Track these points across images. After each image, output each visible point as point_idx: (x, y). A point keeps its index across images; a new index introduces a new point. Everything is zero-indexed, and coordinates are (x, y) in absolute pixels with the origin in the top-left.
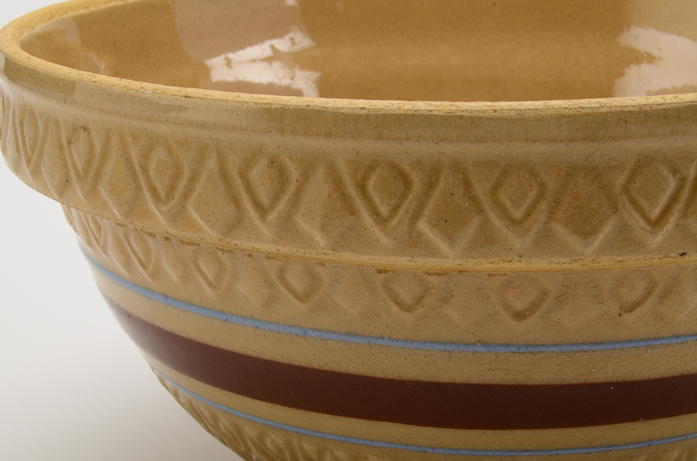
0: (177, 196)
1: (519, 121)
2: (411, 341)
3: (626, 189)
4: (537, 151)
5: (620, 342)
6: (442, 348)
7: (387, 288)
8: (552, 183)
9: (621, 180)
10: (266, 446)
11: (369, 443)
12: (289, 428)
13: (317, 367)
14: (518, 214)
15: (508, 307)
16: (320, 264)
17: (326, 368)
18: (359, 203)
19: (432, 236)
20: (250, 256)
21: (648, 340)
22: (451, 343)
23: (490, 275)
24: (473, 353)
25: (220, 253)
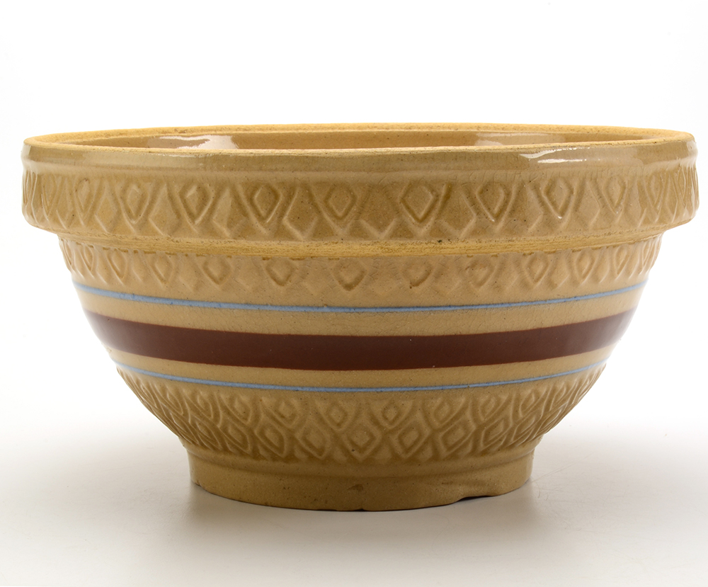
0: (142, 214)
1: (340, 159)
2: (284, 306)
3: (403, 201)
4: (351, 176)
5: (413, 307)
6: (303, 310)
7: (269, 270)
8: (359, 195)
9: (400, 194)
10: (196, 403)
11: (262, 387)
12: (211, 383)
13: (227, 330)
14: (340, 214)
15: (341, 281)
16: (228, 256)
17: (233, 330)
18: (249, 209)
19: (291, 227)
20: (187, 255)
21: (431, 307)
22: (308, 306)
23: (330, 259)
24: (322, 313)
25: (168, 256)
